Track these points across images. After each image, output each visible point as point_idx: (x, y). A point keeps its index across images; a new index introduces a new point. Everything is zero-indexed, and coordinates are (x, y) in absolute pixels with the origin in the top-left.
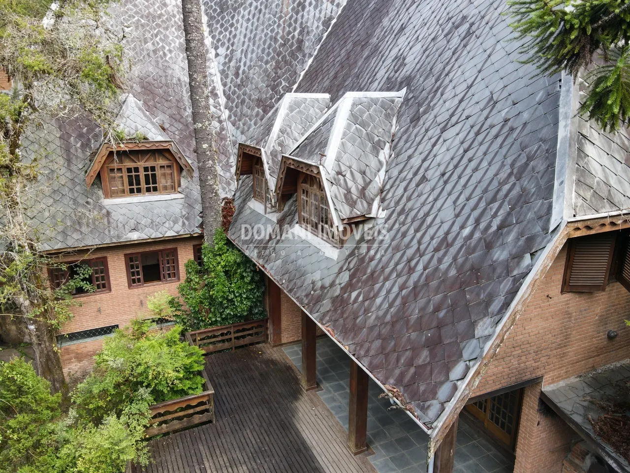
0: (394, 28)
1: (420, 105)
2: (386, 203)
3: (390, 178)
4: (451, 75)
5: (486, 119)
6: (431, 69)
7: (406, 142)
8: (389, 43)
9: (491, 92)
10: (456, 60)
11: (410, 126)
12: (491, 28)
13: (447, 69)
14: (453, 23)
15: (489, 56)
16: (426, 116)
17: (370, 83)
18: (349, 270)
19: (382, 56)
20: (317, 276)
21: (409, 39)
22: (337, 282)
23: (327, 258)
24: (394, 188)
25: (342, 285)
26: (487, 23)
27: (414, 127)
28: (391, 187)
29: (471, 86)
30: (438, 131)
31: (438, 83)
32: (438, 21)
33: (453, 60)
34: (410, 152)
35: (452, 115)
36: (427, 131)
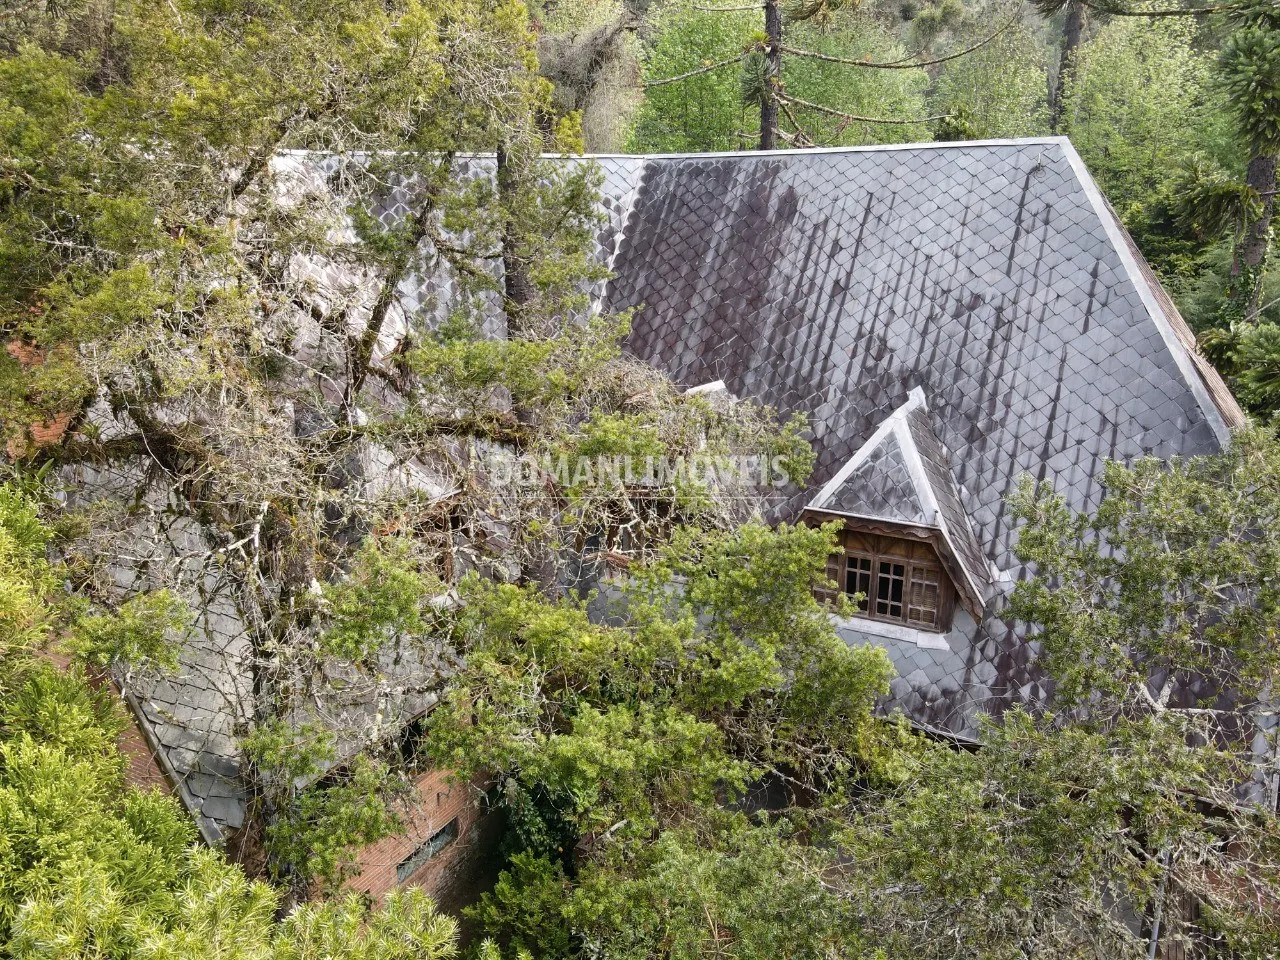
0: (818, 281)
1: (971, 418)
2: (1001, 560)
3: (983, 525)
4: (1007, 377)
5: (1113, 445)
6: (958, 365)
7: (981, 470)
8: (824, 305)
9: (1100, 413)
10: (1003, 357)
11: (970, 448)
12: (1041, 321)
13: (994, 368)
14: (959, 301)
15: (1063, 361)
16: (996, 435)
17: (824, 370)
18: (991, 660)
19: (822, 327)
20: (920, 678)
21: (873, 308)
22: (975, 680)
23: (924, 650)
24: (1002, 538)
25: (990, 682)
26: (1028, 313)
27: (982, 448)
28: (996, 535)
29: (1057, 397)
30: (1035, 460)
31: (989, 388)
32: (922, 291)
33: (996, 357)
34: (1000, 484)
35: (1049, 436)
36: (1013, 456)
